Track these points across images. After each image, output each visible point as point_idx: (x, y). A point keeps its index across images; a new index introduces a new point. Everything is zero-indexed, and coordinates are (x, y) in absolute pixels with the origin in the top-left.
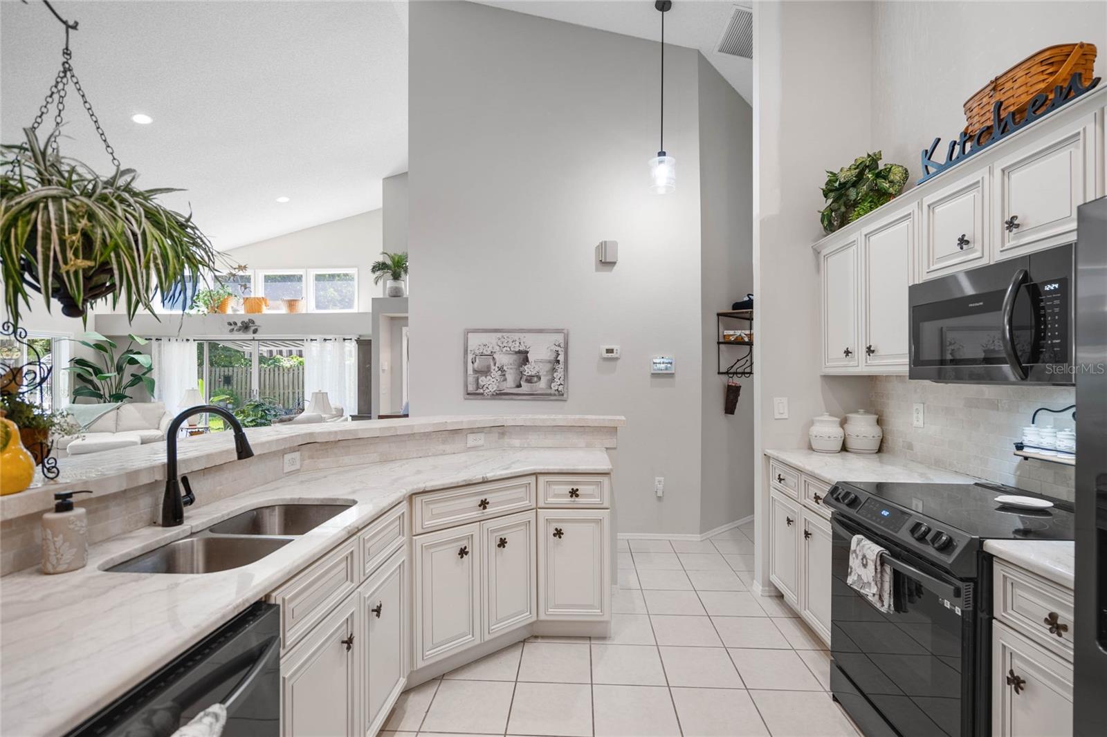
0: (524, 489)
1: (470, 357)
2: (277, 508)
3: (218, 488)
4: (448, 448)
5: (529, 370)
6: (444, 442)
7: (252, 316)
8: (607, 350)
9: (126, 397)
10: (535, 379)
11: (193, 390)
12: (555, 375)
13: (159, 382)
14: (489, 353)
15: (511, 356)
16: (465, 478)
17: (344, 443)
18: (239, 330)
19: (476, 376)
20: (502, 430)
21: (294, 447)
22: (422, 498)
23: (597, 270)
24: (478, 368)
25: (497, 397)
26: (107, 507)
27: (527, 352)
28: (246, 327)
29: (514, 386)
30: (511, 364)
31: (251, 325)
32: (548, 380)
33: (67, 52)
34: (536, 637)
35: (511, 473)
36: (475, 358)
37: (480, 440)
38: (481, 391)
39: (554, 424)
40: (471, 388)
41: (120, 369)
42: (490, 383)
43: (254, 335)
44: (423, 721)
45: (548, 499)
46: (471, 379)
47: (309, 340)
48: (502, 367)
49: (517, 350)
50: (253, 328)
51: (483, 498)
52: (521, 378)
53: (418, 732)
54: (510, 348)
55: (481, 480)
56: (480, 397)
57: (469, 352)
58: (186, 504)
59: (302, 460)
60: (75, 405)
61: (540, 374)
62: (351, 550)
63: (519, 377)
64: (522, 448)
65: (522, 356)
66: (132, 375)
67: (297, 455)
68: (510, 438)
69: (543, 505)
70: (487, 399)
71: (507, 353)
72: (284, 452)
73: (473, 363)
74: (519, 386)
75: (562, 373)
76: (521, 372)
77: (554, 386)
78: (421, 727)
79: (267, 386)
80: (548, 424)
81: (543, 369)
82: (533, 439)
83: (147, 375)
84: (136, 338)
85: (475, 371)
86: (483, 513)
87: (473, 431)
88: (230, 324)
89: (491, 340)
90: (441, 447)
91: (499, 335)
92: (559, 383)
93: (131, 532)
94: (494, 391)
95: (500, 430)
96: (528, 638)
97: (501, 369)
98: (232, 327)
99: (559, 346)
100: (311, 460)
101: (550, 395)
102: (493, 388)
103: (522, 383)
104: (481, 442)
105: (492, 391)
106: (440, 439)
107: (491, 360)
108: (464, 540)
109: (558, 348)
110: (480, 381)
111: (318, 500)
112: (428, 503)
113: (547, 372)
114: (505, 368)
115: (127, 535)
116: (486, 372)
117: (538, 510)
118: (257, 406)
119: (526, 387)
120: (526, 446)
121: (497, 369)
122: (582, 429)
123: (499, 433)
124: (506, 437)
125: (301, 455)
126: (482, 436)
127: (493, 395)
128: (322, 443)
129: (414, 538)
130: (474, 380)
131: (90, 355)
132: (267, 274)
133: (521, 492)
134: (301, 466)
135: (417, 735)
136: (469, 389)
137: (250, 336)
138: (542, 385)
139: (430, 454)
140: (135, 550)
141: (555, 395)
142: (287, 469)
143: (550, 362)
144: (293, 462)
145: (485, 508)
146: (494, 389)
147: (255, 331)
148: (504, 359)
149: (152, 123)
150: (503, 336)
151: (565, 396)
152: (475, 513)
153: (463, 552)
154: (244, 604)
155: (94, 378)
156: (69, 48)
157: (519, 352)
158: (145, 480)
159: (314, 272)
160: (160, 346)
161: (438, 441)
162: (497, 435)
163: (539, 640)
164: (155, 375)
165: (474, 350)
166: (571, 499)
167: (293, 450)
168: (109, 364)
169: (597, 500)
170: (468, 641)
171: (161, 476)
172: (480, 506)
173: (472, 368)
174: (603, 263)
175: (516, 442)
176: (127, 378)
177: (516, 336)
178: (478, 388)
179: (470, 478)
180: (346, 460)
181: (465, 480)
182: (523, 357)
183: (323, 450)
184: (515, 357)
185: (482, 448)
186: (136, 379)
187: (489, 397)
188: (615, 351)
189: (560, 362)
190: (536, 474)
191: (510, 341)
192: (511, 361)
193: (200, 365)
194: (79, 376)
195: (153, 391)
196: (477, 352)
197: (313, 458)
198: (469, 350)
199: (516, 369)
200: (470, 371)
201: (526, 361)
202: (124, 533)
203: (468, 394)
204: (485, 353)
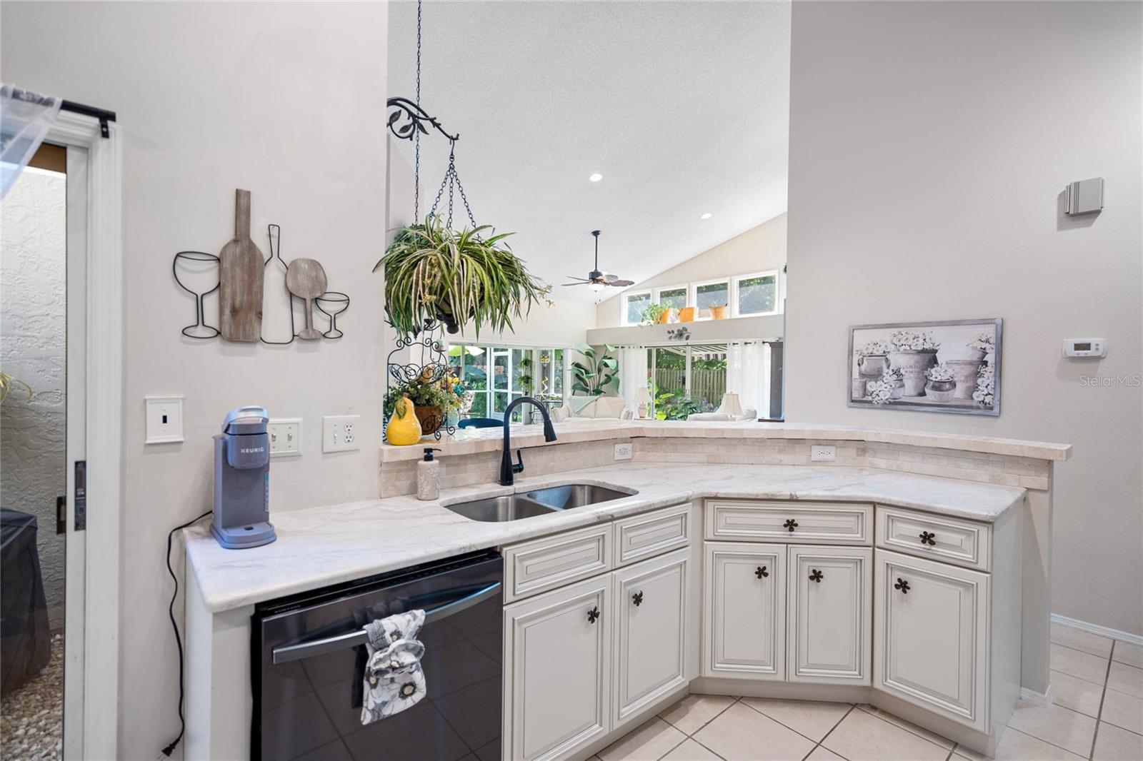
0: (853, 519)
1: (856, 358)
2: (586, 487)
3: (551, 464)
4: (786, 458)
5: (936, 374)
6: (781, 451)
7: (685, 325)
8: (1076, 345)
9: (602, 392)
10: (947, 386)
11: (643, 388)
12: (979, 381)
13: (623, 380)
14: (881, 352)
15: (912, 356)
16: (766, 492)
17: (672, 440)
18: (676, 337)
19: (864, 380)
20: (862, 446)
21: (626, 438)
22: (714, 503)
23: (1061, 227)
24: (865, 370)
25: (891, 406)
26: (465, 464)
27: (936, 351)
28: (680, 334)
29: (915, 394)
30: (911, 367)
31: (684, 332)
32: (968, 388)
33: (452, 157)
34: (874, 708)
35: (833, 496)
36: (863, 359)
37: (830, 453)
38: (870, 398)
39: (934, 445)
40: (856, 395)
41: (599, 371)
42: (882, 389)
43: (687, 341)
44: (700, 729)
45: (891, 539)
46: (857, 384)
47: (731, 344)
48: (899, 370)
49: (920, 348)
50: (686, 335)
51: (790, 518)
52: (925, 385)
53: (689, 737)
54: (910, 346)
55: (789, 498)
56: (867, 405)
57: (854, 352)
58: (516, 471)
59: (634, 450)
60: (574, 396)
61: (956, 379)
62: (603, 533)
63: (923, 383)
64: (890, 471)
65: (927, 357)
66: (606, 375)
67: (628, 446)
68: (874, 457)
69: (883, 545)
70: (876, 408)
71: (906, 352)
72: (615, 441)
73: (859, 365)
74: (923, 394)
75: (992, 379)
76: (926, 377)
77: (978, 397)
78: (694, 734)
79: (715, 387)
80: (925, 444)
81: (960, 374)
82: (905, 461)
83: (615, 376)
84: (608, 347)
85: (862, 375)
86: (791, 535)
87: (819, 442)
88: (669, 332)
89: (884, 338)
90: (778, 457)
91: (895, 331)
92: (985, 392)
93: (482, 484)
94: (887, 399)
95: (860, 445)
96: (862, 705)
97: (897, 372)
98: (670, 335)
99: (987, 341)
100: (642, 452)
101: (971, 407)
102: (885, 395)
103: (926, 390)
104: (831, 457)
105: (884, 399)
106: (777, 448)
107: (884, 362)
108: (766, 559)
109: (984, 345)
110: (868, 386)
111: (615, 486)
112: (721, 510)
113: (966, 377)
114: (902, 371)
115: (478, 486)
116: (877, 375)
117: (876, 549)
118: (687, 404)
119: (931, 396)
120: (894, 468)
121: (891, 373)
122: (985, 457)
123: (858, 448)
124: (868, 454)
125: (633, 447)
126: (833, 449)
127: (885, 403)
128: (652, 438)
129: (706, 543)
130: (861, 385)
131: (583, 361)
132: (699, 285)
133: (850, 522)
134: (633, 456)
135: (686, 739)
136: (854, 395)
137: (684, 342)
138: (958, 393)
139: (763, 462)
140: (471, 496)
141: (978, 408)
142: (618, 457)
143: (971, 363)
144: (624, 452)
145: (791, 530)
146: (887, 397)
147: (687, 338)
148: (900, 360)
149: (602, 179)
150: (899, 332)
151: (996, 410)
152: (782, 533)
153: (761, 572)
154: (470, 548)
155: (584, 377)
156: (454, 154)
157: (924, 351)
158: (488, 448)
159: (737, 280)
160: (624, 352)
161: (774, 449)
162: (855, 450)
163: (876, 714)
164: (620, 375)
165: (861, 350)
166: (923, 546)
167: (624, 441)
168: (593, 366)
169: (969, 557)
170: (766, 672)
171: (500, 447)
172: (785, 526)
173: (858, 372)
174: (1072, 216)
175: (881, 462)
176: (603, 378)
177: (919, 331)
178: (865, 394)
179: (773, 493)
180: (674, 456)
181: (766, 494)
182: (930, 358)
183: (652, 444)
184: (917, 357)
185: (832, 464)
186: (609, 379)
187: (879, 406)
188: (1093, 347)
189: (989, 364)
190: (874, 504)
191: (911, 337)
192: (912, 362)
193: (650, 366)
194: (577, 375)
195: (618, 388)
196: (865, 352)
197: (644, 451)
198: (855, 350)
199: (919, 373)
200: (856, 375)
201: (933, 362)
202: (477, 484)
203: (852, 401)
204: (876, 353)
